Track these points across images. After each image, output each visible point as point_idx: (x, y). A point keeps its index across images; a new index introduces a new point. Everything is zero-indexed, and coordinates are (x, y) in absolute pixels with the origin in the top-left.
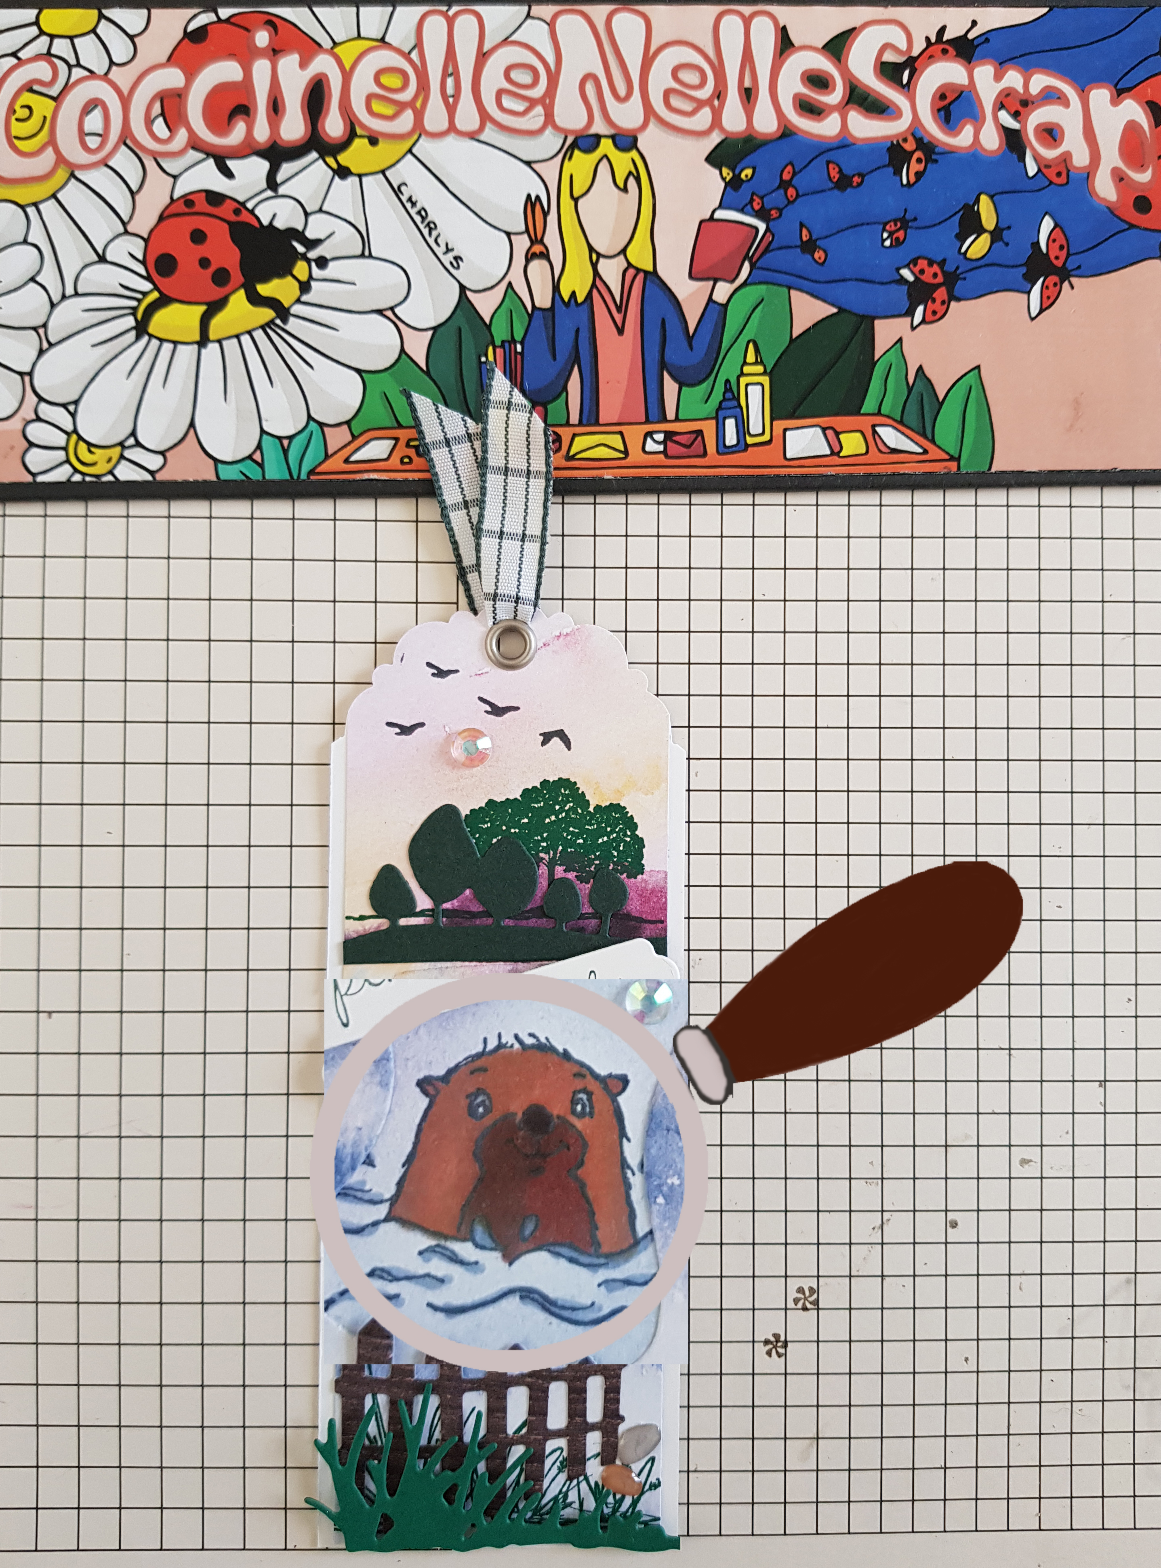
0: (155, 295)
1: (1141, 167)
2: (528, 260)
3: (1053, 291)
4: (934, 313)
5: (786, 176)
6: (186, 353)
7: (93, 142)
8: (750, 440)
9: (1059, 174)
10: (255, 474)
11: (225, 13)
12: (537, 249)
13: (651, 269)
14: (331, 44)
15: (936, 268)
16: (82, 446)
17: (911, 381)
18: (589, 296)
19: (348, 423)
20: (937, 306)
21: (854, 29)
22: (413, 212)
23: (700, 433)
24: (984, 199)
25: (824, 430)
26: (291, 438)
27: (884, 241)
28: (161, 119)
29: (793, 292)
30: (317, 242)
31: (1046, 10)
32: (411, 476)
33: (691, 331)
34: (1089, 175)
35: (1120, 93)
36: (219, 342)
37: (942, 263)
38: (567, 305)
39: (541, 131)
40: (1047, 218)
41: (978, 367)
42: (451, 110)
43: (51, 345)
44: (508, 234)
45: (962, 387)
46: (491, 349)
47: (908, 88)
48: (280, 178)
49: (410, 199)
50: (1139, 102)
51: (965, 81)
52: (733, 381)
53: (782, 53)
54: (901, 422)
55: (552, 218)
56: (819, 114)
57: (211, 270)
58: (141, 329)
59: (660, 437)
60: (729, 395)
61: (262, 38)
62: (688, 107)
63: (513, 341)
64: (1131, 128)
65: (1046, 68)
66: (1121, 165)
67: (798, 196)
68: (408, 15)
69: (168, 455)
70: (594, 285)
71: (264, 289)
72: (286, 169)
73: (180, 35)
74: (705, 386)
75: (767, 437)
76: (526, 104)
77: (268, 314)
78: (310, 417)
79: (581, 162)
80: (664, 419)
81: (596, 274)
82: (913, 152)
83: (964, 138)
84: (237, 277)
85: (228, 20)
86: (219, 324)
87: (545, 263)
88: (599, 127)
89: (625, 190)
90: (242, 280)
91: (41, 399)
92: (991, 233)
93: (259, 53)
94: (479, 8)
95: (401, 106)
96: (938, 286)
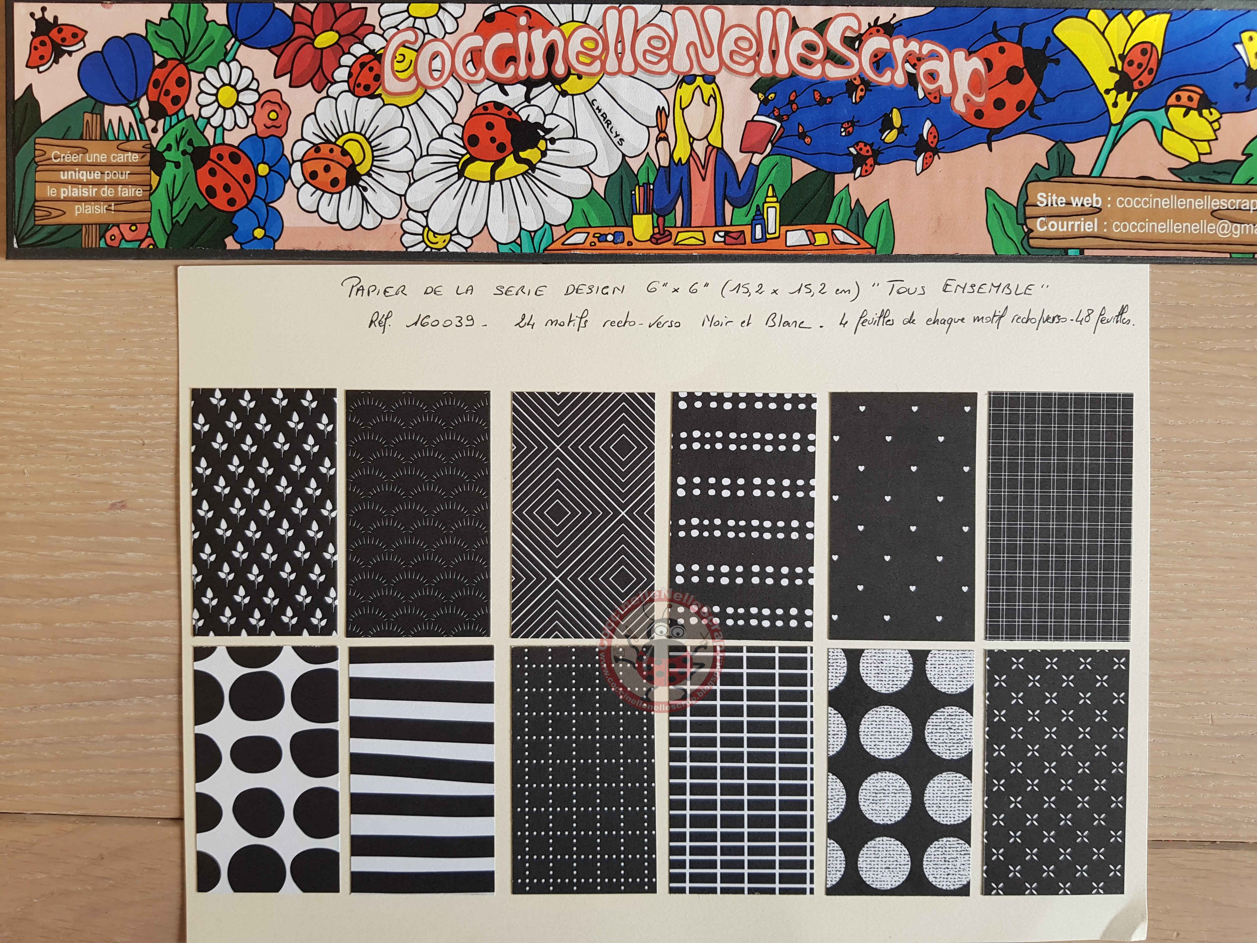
0: (468, 156)
1: (979, 94)
2: (657, 141)
3: (929, 160)
4: (866, 171)
5: (792, 98)
6: (484, 187)
7: (436, 75)
8: (768, 236)
9: (935, 98)
10: (517, 250)
11: (504, 6)
12: (662, 135)
13: (720, 146)
14: (558, 24)
15: (868, 148)
16: (431, 234)
17: (853, 207)
18: (688, 160)
19: (564, 224)
20: (868, 167)
21: (831, 18)
22: (599, 115)
23: (743, 232)
24: (895, 110)
25: (807, 231)
26: (535, 232)
27: (842, 132)
28: (471, 63)
29: (793, 159)
30: (551, 130)
31: (932, 8)
32: (595, 252)
33: (740, 179)
34: (951, 98)
35: (970, 53)
36: (500, 181)
37: (871, 145)
38: (677, 165)
39: (665, 73)
40: (928, 121)
41: (888, 200)
42: (620, 61)
43: (415, 181)
44: (648, 127)
45: (879, 210)
46: (637, 187)
47: (857, 51)
48: (531, 96)
49: (598, 108)
50: (980, 58)
51: (889, 48)
52: (761, 206)
53: (792, 32)
54: (847, 228)
55: (671, 119)
56: (810, 65)
57: (496, 144)
58: (461, 174)
59: (722, 234)
60: (758, 213)
61: (523, 20)
62: (742, 60)
63: (648, 183)
64: (975, 72)
65: (932, 40)
66: (969, 93)
67: (798, 109)
68: (598, 9)
69: (474, 239)
70: (691, 155)
71: (523, 155)
72: (535, 91)
73: (481, 18)
74: (746, 208)
75: (777, 235)
76: (659, 58)
77: (525, 167)
78: (545, 222)
79: (686, 90)
80: (725, 225)
81: (692, 149)
82: (858, 86)
83: (886, 78)
84: (510, 148)
85: (505, 11)
86: (500, 172)
87: (666, 142)
88: (696, 71)
89: (708, 105)
90: (512, 149)
91: (410, 209)
92: (898, 129)
93: (521, 29)
94: (634, 6)
95: (594, 59)
96: (869, 157)
